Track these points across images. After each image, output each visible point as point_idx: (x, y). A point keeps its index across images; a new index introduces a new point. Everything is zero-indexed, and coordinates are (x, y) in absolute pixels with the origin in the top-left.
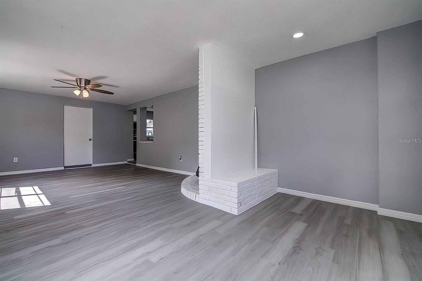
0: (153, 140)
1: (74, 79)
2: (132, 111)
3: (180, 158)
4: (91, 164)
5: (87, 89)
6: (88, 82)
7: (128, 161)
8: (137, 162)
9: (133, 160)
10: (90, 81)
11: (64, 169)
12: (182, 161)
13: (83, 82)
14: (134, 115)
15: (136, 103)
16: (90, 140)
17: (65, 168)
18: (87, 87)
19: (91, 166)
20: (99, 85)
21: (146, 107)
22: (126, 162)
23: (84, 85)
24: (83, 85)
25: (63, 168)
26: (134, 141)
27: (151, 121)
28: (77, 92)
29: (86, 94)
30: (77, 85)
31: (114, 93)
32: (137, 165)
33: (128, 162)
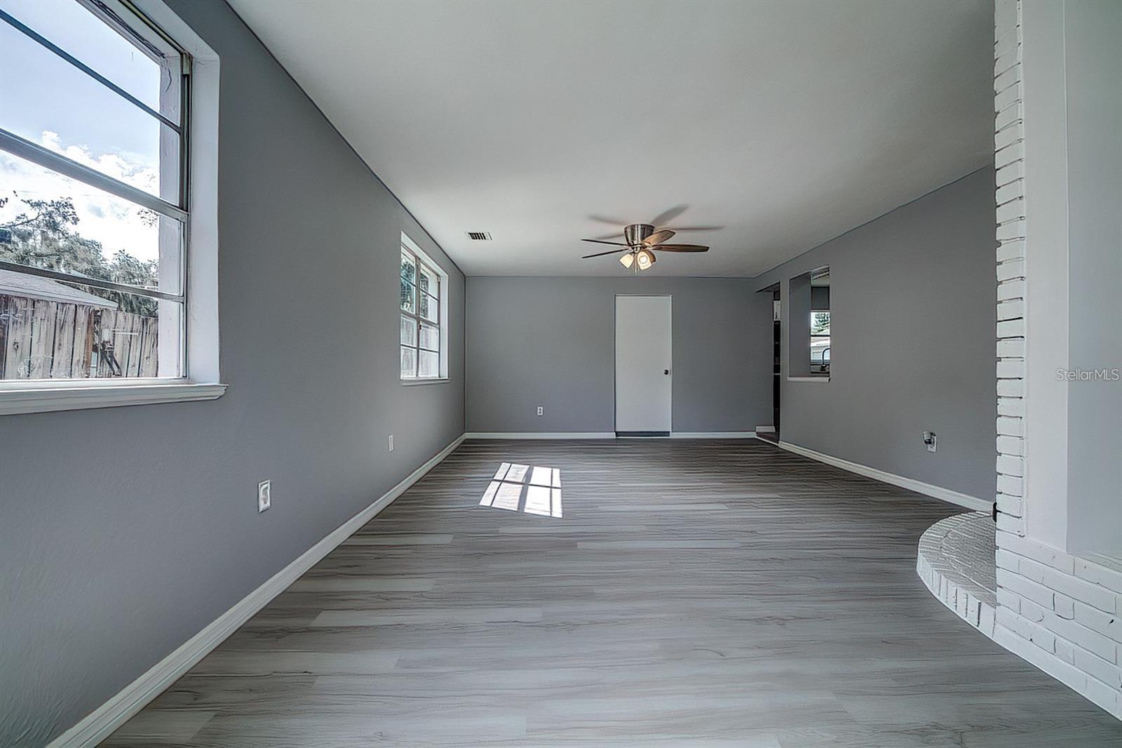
0: (829, 373)
1: (621, 230)
2: (769, 291)
3: (926, 437)
4: (669, 432)
5: (648, 248)
6: (648, 230)
7: (757, 431)
8: (780, 438)
9: (772, 429)
10: (653, 227)
11: (615, 437)
12: (934, 449)
13: (638, 234)
14: (775, 302)
15: (780, 265)
16: (667, 372)
17: (617, 436)
18: (647, 244)
19: (669, 436)
20: (670, 233)
21: (808, 273)
22: (753, 435)
23: (640, 240)
24: (638, 240)
25: (613, 436)
26: (775, 376)
27: (826, 313)
28: (627, 261)
29: (644, 262)
30: (626, 243)
31: (708, 248)
32: (782, 445)
33: (757, 433)
